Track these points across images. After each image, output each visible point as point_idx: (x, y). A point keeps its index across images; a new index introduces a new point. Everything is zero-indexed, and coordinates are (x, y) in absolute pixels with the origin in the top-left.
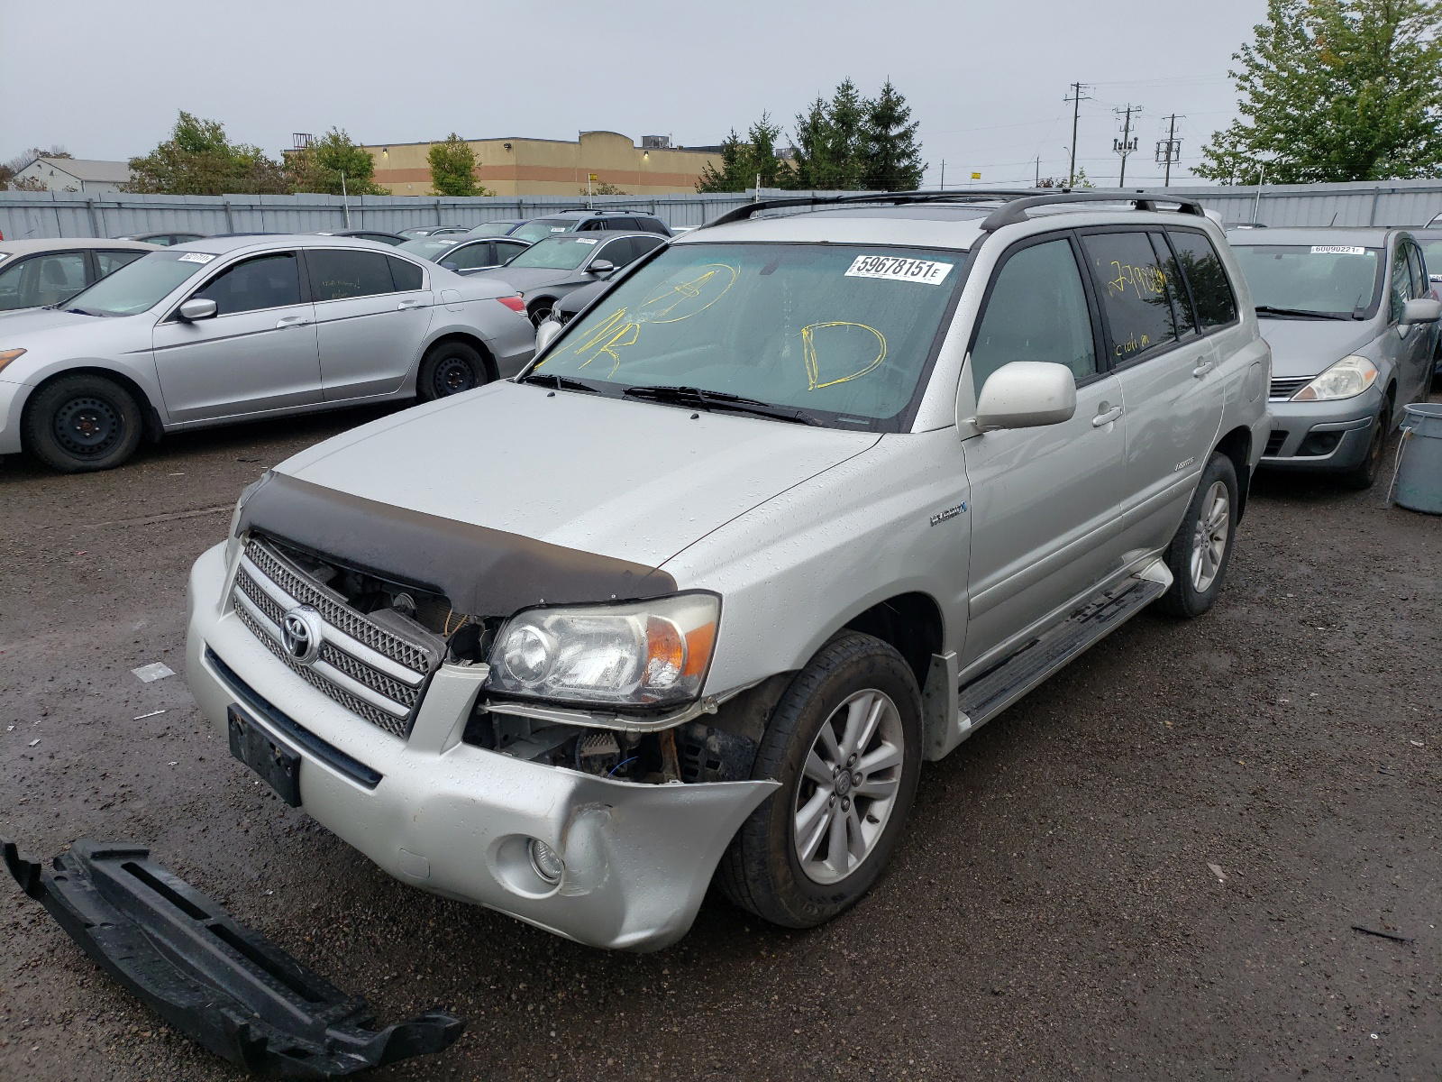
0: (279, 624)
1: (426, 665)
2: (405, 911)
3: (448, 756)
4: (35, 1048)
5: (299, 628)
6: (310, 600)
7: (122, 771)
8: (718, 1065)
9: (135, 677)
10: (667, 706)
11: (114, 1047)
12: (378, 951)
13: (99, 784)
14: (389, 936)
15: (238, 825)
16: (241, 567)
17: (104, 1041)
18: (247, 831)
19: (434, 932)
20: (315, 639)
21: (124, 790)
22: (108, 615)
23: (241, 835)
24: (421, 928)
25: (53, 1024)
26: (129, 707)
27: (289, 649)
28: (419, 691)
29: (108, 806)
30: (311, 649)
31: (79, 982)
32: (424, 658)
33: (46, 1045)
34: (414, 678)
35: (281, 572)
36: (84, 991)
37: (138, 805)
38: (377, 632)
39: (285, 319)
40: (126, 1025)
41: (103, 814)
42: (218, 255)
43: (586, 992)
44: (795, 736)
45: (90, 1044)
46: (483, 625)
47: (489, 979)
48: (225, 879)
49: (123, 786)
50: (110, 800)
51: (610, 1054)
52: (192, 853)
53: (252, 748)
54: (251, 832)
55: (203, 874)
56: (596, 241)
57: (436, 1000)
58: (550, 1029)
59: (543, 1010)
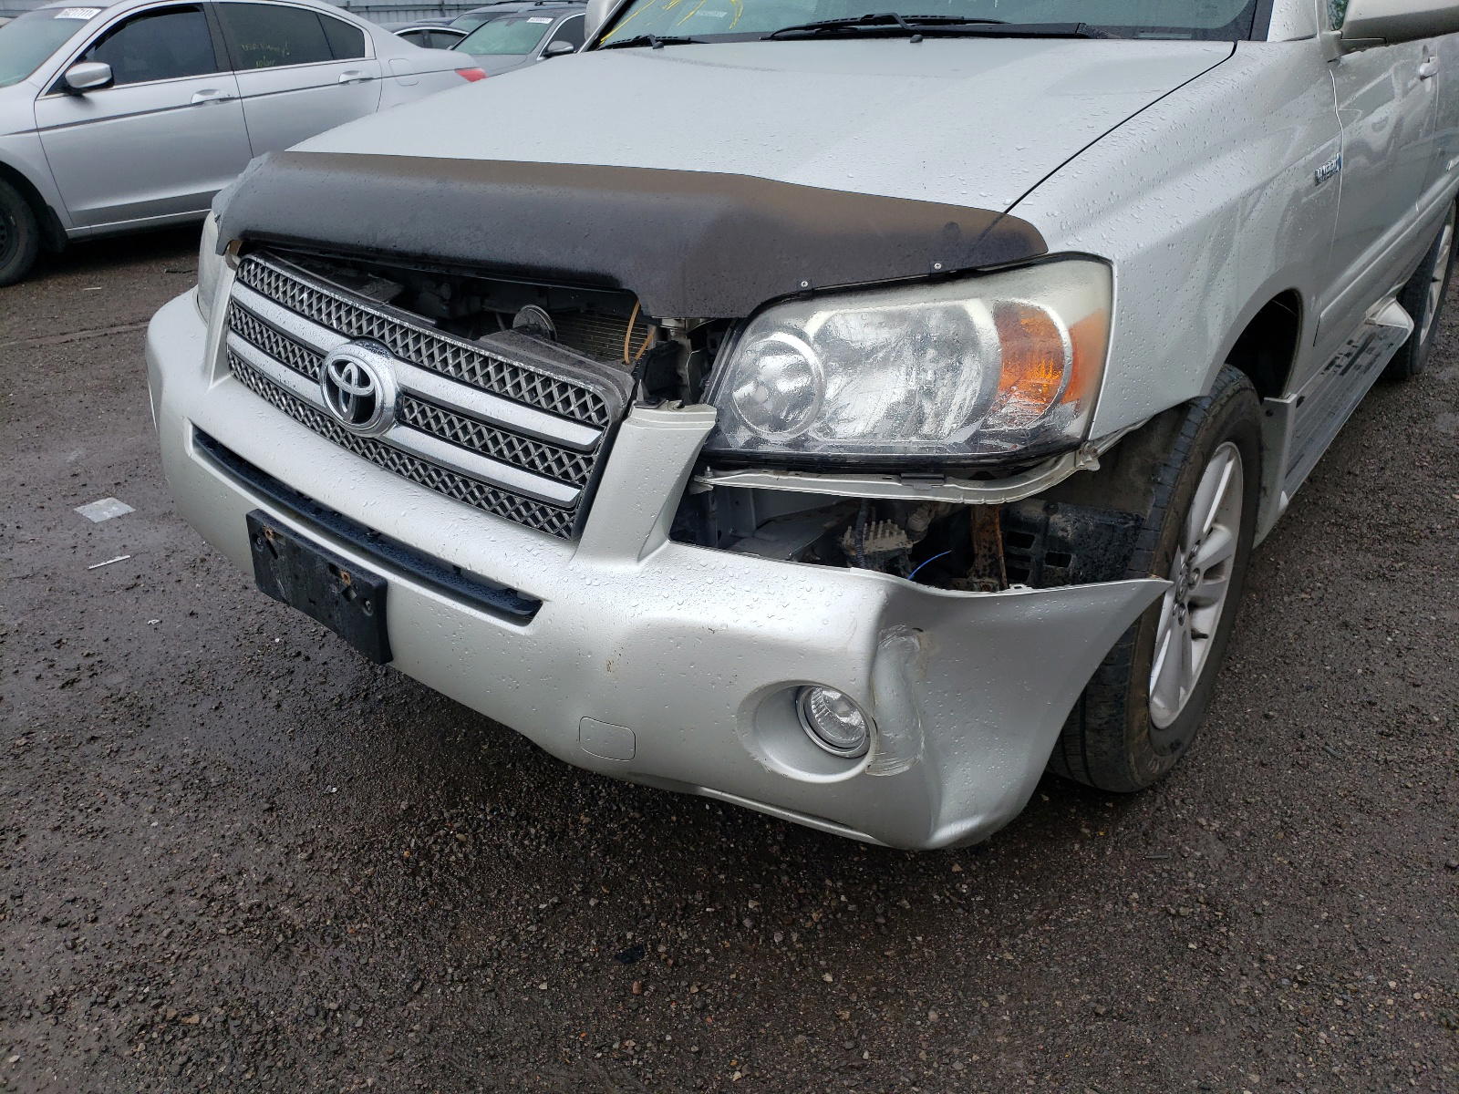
0: (314, 378)
1: (602, 413)
2: (538, 802)
3: (649, 564)
4: (13, 1059)
5: (355, 375)
6: (365, 330)
7: (83, 635)
8: (1102, 1010)
9: (80, 518)
10: (1029, 459)
11: (141, 1046)
12: (518, 866)
13: (53, 654)
14: (526, 842)
15: (264, 698)
16: (235, 303)
17: (124, 1037)
18: (279, 706)
19: (592, 831)
20: (386, 392)
21: (90, 661)
22: (32, 446)
23: (273, 712)
24: (571, 826)
25: (37, 1015)
26: (78, 555)
27: (343, 414)
28: (595, 456)
29: (72, 682)
30: (382, 408)
31: (70, 944)
32: (596, 399)
33: (31, 1051)
34: (584, 436)
35: (305, 295)
36: (78, 957)
37: (115, 679)
38: (500, 368)
39: (202, 92)
40: (157, 1006)
41: (68, 692)
42: (103, 8)
43: (851, 908)
44: (1172, 513)
45: (103, 1043)
46: (687, 342)
47: (699, 896)
48: (263, 774)
49: (88, 655)
50: (74, 675)
51: (928, 1004)
52: (206, 740)
53: (297, 577)
54: (284, 706)
55: (229, 769)
56: (550, 20)
57: (629, 936)
58: (820, 971)
59: (798, 941)
